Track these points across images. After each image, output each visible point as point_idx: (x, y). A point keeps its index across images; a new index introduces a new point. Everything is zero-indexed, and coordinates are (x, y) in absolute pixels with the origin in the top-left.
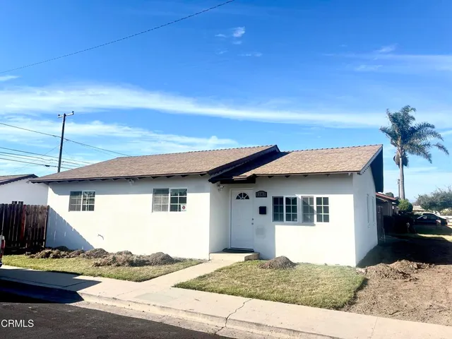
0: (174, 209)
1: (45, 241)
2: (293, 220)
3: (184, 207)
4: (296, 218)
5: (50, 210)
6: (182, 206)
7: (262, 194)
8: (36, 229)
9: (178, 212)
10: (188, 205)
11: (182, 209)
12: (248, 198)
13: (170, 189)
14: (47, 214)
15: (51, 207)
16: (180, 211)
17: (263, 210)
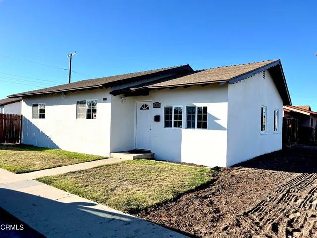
0: (89, 116)
1: (21, 139)
2: (179, 127)
3: (95, 116)
4: (181, 125)
5: (23, 118)
6: (94, 115)
7: (157, 105)
8: (13, 131)
9: (91, 119)
10: (97, 113)
11: (94, 117)
12: (148, 108)
13: (86, 100)
14: (21, 120)
15: (24, 115)
16: (93, 118)
17: (157, 119)
